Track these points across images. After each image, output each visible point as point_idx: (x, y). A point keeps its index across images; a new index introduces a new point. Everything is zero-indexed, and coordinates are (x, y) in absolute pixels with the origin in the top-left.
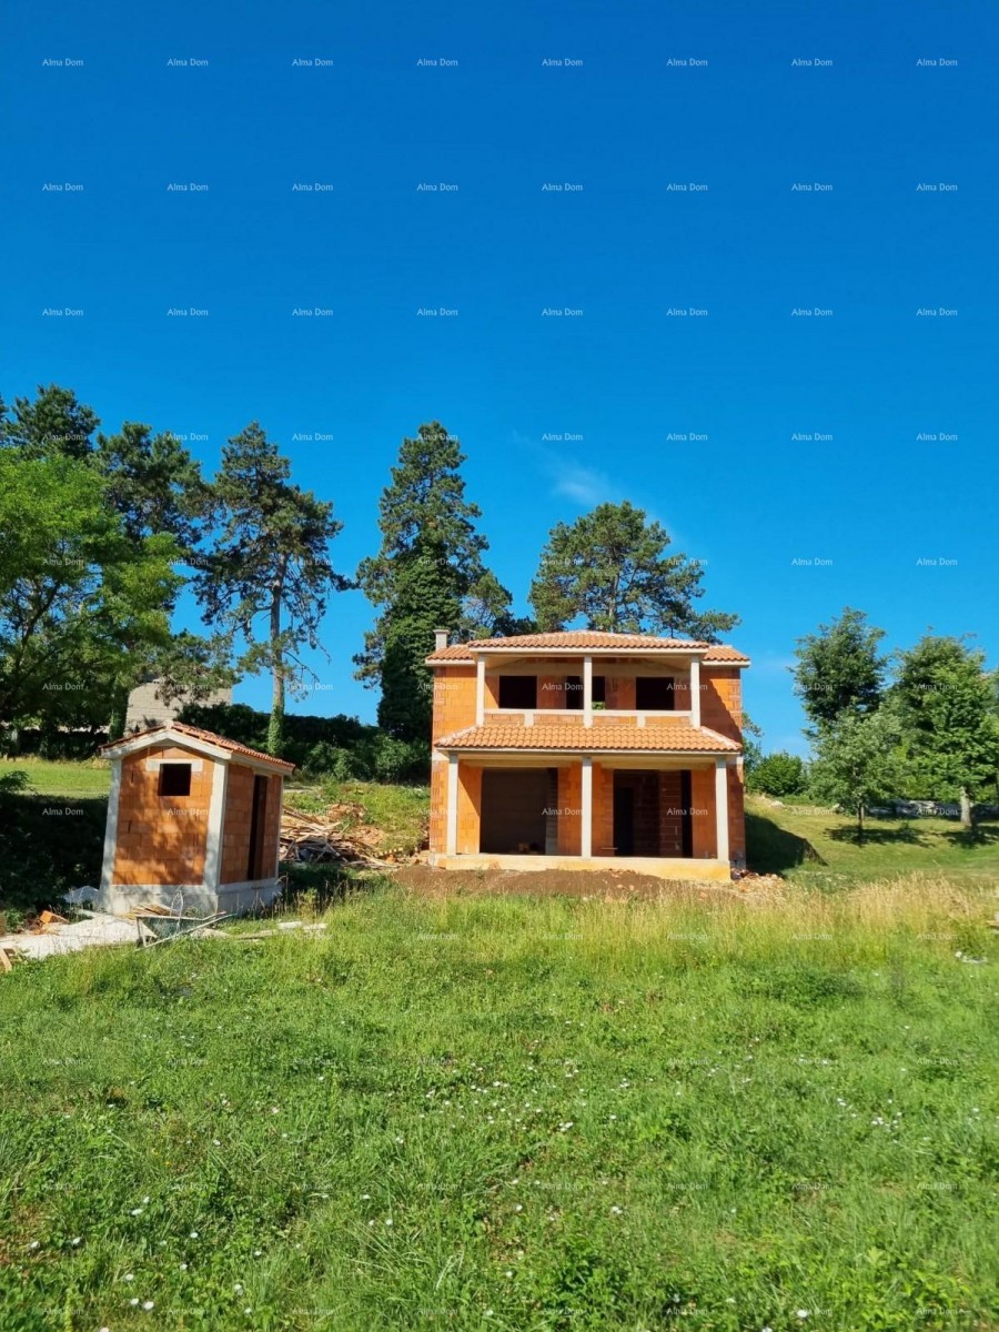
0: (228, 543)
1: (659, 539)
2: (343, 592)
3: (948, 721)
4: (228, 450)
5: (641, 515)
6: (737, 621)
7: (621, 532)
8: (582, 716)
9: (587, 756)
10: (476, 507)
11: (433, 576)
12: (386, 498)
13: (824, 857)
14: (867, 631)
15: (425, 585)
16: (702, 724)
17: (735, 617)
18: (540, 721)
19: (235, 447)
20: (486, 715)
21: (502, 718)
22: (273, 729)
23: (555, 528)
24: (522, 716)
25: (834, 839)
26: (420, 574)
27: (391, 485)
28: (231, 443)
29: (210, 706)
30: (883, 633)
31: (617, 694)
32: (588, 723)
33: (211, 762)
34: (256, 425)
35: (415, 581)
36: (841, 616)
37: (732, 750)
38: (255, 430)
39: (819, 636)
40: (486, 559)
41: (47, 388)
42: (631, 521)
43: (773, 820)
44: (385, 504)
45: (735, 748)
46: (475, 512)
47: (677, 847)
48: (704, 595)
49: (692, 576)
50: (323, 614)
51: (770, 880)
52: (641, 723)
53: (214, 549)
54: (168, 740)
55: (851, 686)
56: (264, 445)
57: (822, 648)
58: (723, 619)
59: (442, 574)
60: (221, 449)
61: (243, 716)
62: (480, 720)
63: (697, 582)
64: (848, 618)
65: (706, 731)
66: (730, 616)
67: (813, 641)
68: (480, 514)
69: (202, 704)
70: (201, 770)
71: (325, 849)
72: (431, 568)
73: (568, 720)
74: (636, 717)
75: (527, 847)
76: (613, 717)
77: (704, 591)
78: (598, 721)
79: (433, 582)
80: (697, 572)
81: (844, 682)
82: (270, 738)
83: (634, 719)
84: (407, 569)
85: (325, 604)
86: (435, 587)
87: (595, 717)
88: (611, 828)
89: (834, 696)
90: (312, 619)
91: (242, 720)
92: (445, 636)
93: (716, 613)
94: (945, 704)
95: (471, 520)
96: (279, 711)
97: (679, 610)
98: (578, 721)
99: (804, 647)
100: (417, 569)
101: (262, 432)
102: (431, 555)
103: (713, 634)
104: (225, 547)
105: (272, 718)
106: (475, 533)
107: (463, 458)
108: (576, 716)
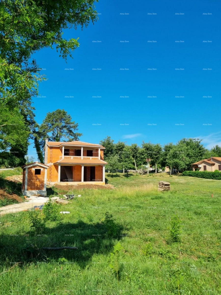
3: (125, 157)
8: (81, 157)
9: (83, 164)
14: (111, 141)
16: (100, 159)
17: (82, 134)
18: (74, 158)
21: (65, 157)
24: (71, 157)
25: (108, 177)
30: (114, 141)
32: (82, 159)
33: (44, 169)
36: (107, 137)
39: (103, 141)
47: (89, 179)
52: (91, 159)
54: (37, 165)
55: (109, 150)
66: (81, 134)
70: (43, 170)
73: (78, 158)
76: (86, 158)
77: (78, 129)
78: (84, 158)
83: (90, 158)
87: (83, 158)
92: (48, 140)
93: (78, 133)
94: (125, 154)
97: (71, 131)
98: (80, 158)
108: (80, 157)
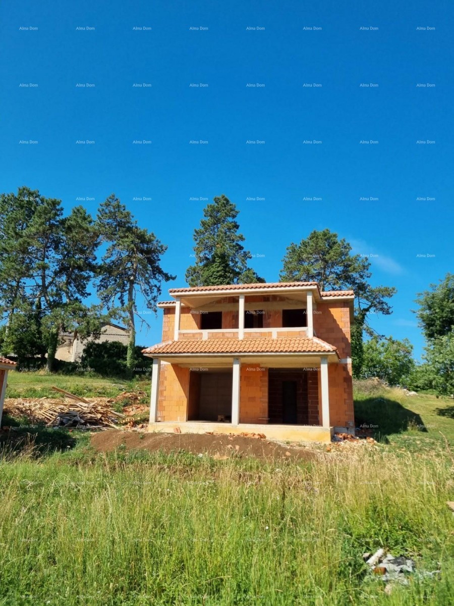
0: (109, 259)
1: (345, 247)
2: (168, 282)
4: (101, 210)
5: (335, 236)
6: (395, 291)
7: (323, 245)
8: (237, 333)
9: (236, 357)
10: (242, 236)
11: (220, 273)
12: (196, 234)
13: (427, 426)
15: (216, 278)
16: (314, 335)
17: (394, 289)
18: (212, 336)
19: (104, 208)
20: (180, 334)
21: (189, 335)
22: (129, 353)
23: (290, 246)
24: (201, 334)
25: (439, 415)
26: (214, 272)
27: (200, 228)
28: (102, 206)
29: (101, 343)
31: (270, 321)
32: (241, 337)
34: (114, 196)
35: (211, 276)
36: (444, 278)
37: (329, 351)
38: (113, 197)
39: (431, 291)
40: (249, 263)
41: (21, 188)
42: (329, 238)
43: (399, 402)
44: (196, 238)
45: (332, 350)
46: (242, 238)
48: (371, 277)
49: (364, 266)
50: (160, 293)
51: (369, 443)
52: (274, 336)
53: (103, 263)
56: (119, 206)
57: (433, 298)
58: (386, 290)
59: (226, 271)
60: (97, 209)
61: (117, 347)
62: (176, 338)
63: (367, 269)
64: (448, 279)
65: (316, 340)
66: (391, 288)
67: (428, 295)
68: (244, 239)
69: (97, 341)
71: (75, 418)
72: (219, 269)
73: (227, 335)
74: (271, 332)
75: (223, 417)
76: (257, 333)
77: (371, 274)
78: (247, 335)
79: (220, 276)
80: (366, 264)
81: (446, 317)
82: (128, 359)
83: (270, 334)
84: (208, 270)
85: (161, 289)
86: (222, 278)
87: (245, 333)
88: (266, 405)
89: (440, 326)
90: (155, 297)
91: (116, 350)
93: (382, 287)
95: (240, 243)
96: (132, 344)
98: (233, 336)
99: (422, 298)
100: (212, 270)
101: (117, 199)
102: (219, 262)
103: (381, 299)
104: (108, 261)
105: (129, 348)
106: (244, 250)
107: (237, 212)
108: (234, 333)
